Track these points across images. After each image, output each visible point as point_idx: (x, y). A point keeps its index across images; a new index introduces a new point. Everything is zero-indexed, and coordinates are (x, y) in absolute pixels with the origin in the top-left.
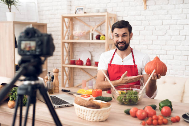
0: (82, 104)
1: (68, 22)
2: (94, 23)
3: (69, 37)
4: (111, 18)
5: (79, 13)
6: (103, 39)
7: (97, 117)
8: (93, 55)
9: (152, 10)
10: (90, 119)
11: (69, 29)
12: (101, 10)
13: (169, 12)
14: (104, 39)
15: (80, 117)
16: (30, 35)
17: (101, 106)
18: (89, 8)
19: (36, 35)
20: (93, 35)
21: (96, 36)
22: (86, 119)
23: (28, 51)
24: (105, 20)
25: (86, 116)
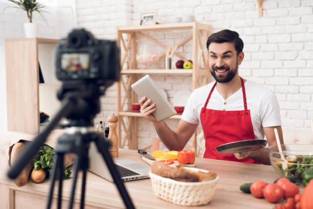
0: (166, 174)
1: (127, 40)
2: (172, 40)
3: (130, 65)
4: (201, 31)
5: (147, 23)
6: (188, 67)
7: (194, 197)
8: (171, 96)
9: (273, 17)
10: (181, 202)
11: (129, 52)
12: (185, 19)
13: (302, 19)
14: (191, 68)
15: (162, 197)
16: (79, 42)
17: (200, 178)
18: (163, 16)
19: (90, 42)
20: (170, 60)
21: (177, 63)
22: (174, 201)
23: (76, 72)
24: (192, 35)
25: (173, 195)
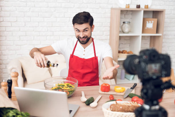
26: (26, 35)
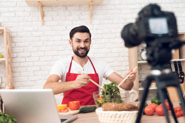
9: (50, 26)
26: (40, 70)
